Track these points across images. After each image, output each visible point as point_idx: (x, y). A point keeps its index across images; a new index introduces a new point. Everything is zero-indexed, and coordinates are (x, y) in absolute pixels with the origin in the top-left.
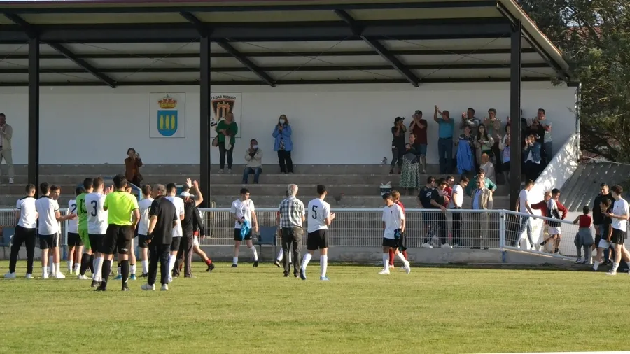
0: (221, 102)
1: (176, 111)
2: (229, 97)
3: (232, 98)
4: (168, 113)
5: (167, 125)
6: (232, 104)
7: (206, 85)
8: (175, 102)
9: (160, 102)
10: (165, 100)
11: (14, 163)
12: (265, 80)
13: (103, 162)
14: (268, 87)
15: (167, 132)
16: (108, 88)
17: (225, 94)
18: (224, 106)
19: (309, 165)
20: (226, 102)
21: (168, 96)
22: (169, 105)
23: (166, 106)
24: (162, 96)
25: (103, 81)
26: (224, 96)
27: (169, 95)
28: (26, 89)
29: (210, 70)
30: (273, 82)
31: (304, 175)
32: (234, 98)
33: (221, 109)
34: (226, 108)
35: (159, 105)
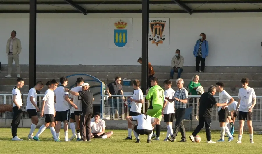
0: (156, 24)
1: (127, 30)
2: (162, 21)
3: (163, 21)
4: (121, 31)
5: (120, 40)
6: (163, 26)
7: (146, 13)
8: (126, 24)
9: (116, 24)
10: (119, 23)
11: (20, 64)
12: (186, 10)
13: (78, 64)
15: (120, 44)
16: (82, 15)
17: (159, 19)
18: (158, 27)
19: (214, 67)
20: (159, 24)
21: (121, 20)
22: (122, 26)
23: (120, 26)
24: (118, 20)
25: (78, 10)
26: (158, 21)
27: (122, 19)
28: (28, 15)
29: (149, 3)
30: (191, 11)
31: (211, 73)
32: (165, 22)
33: (156, 29)
34: (159, 29)
35: (115, 26)
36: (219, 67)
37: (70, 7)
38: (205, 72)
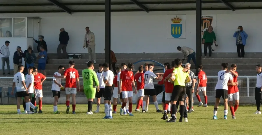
0: (205, 19)
1: (181, 25)
2: (210, 17)
3: (211, 17)
4: (177, 25)
5: (176, 32)
6: (211, 20)
8: (180, 19)
9: (172, 20)
10: (175, 19)
11: (96, 52)
12: (229, 7)
13: (142, 52)
14: (231, 11)
15: (176, 36)
16: (145, 12)
17: (207, 15)
18: (207, 22)
19: (253, 53)
20: (208, 19)
21: (176, 17)
22: (177, 21)
23: (175, 21)
24: (174, 17)
25: (142, 9)
26: (207, 16)
27: (178, 16)
28: (104, 13)
29: (202, 2)
30: (234, 8)
31: (251, 58)
32: (213, 17)
33: (205, 23)
34: (208, 23)
35: (172, 21)
36: (257, 53)
37: (135, 6)
38: (245, 57)
